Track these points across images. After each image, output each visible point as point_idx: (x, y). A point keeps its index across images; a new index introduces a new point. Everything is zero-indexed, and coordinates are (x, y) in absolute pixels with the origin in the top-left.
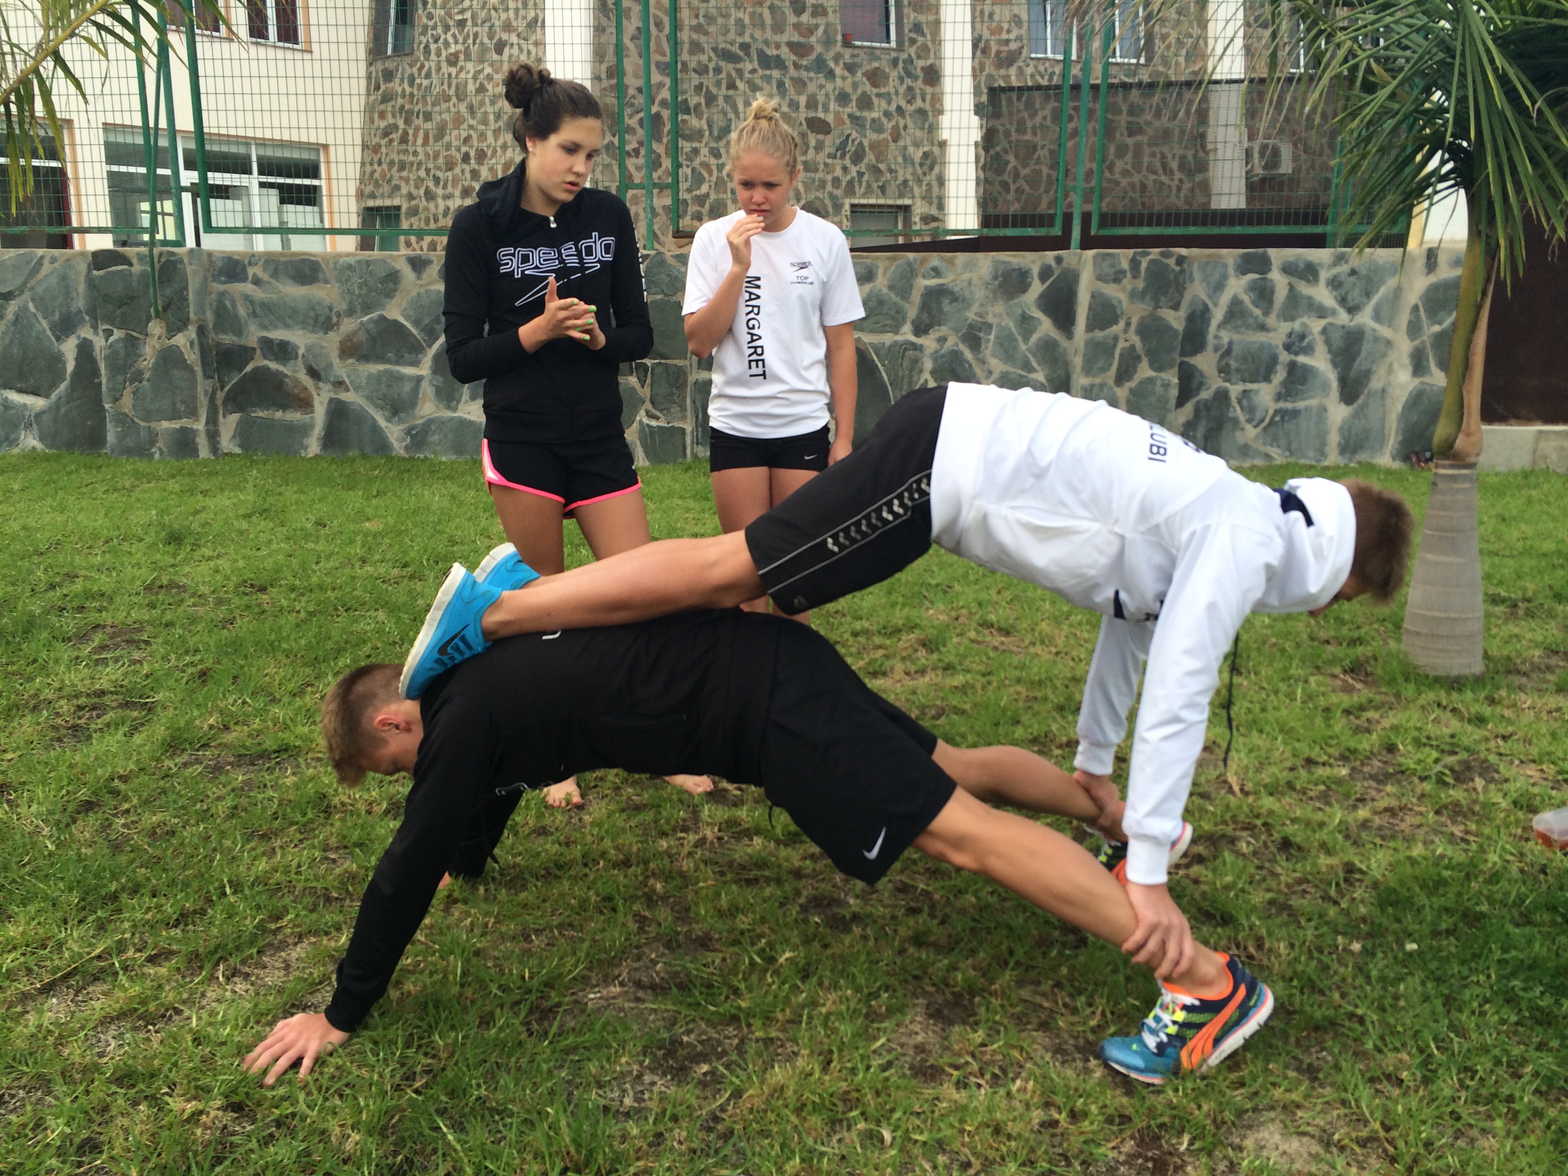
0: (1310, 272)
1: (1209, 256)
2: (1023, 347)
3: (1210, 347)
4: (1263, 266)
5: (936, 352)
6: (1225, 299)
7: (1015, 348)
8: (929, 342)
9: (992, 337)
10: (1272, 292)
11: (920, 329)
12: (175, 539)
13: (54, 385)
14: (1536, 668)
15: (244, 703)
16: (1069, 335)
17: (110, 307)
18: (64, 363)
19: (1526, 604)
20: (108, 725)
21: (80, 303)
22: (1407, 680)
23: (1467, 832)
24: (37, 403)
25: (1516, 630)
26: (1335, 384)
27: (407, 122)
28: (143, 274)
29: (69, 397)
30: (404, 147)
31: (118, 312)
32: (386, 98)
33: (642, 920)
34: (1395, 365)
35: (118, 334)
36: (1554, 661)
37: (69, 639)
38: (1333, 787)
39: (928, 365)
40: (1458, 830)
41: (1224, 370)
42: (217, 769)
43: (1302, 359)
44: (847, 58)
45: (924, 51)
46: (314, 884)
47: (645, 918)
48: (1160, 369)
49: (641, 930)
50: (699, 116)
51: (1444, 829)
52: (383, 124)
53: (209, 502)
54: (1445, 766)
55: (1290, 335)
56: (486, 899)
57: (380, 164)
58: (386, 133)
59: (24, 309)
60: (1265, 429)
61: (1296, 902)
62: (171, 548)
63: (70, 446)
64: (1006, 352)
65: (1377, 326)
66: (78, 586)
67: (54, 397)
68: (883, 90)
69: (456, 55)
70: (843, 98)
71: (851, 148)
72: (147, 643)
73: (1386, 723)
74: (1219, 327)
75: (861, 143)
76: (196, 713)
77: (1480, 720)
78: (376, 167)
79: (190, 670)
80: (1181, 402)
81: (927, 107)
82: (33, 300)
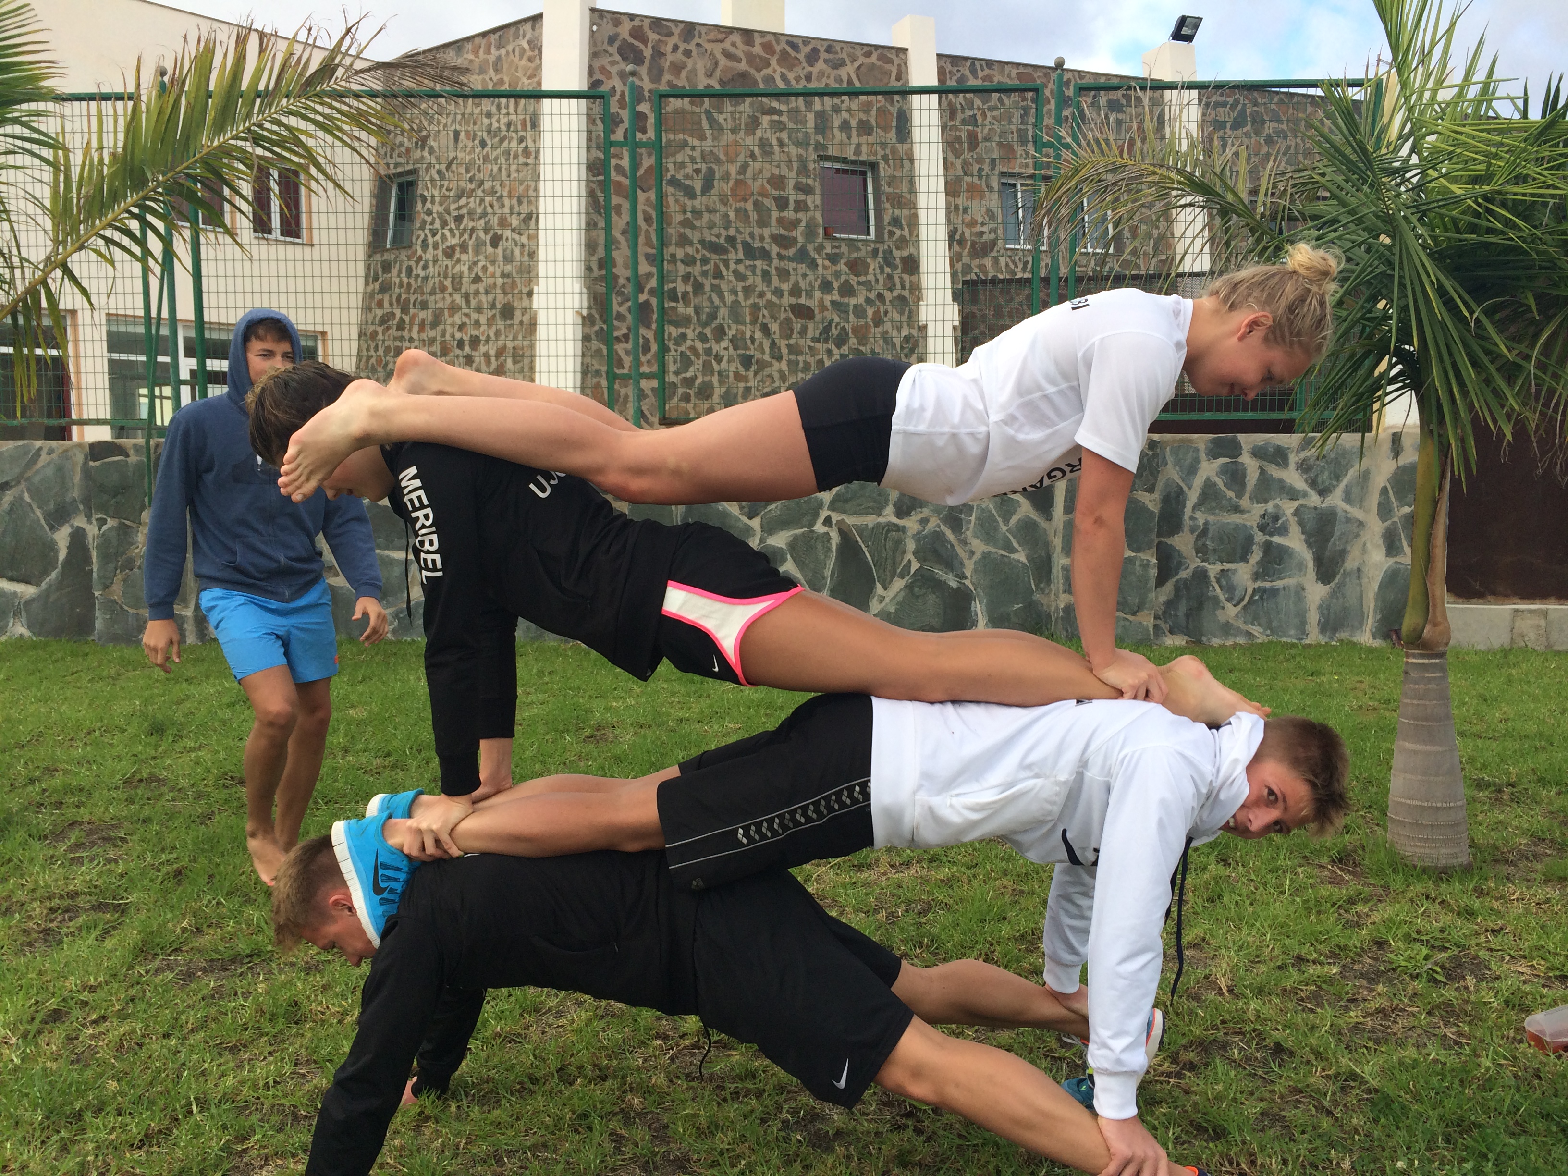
0: (1279, 456)
1: (1181, 440)
2: (1004, 528)
3: (1186, 529)
4: (1234, 450)
5: (919, 533)
6: (1198, 482)
7: (996, 529)
8: (911, 524)
9: (973, 518)
10: (1244, 475)
11: (902, 511)
12: (157, 730)
13: (45, 573)
14: (1523, 856)
15: (219, 903)
16: (1049, 518)
17: (105, 497)
18: (56, 552)
19: (1510, 789)
20: (80, 929)
21: (76, 493)
22: (1395, 871)
23: (1460, 1034)
24: (27, 591)
25: (1501, 817)
26: (1311, 564)
27: (405, 310)
28: (139, 465)
29: (60, 584)
30: (399, 333)
31: (113, 501)
32: (385, 288)
33: (618, 1140)
34: (1368, 545)
35: (111, 523)
36: (1540, 849)
37: (46, 837)
38: (1324, 986)
39: (911, 546)
40: (1450, 1032)
41: (1201, 551)
42: (188, 976)
43: (1276, 539)
44: (828, 250)
45: (903, 242)
46: (282, 1101)
47: (622, 1137)
48: (1137, 550)
49: (617, 1149)
50: (687, 304)
51: (1437, 1031)
52: (379, 313)
53: (193, 690)
54: (1436, 964)
55: (1263, 516)
56: (458, 1118)
57: (376, 349)
58: (384, 320)
59: (21, 498)
60: (1245, 607)
61: (1289, 1113)
62: (153, 739)
63: (58, 633)
64: (987, 534)
65: (1348, 508)
66: (58, 781)
67: (44, 585)
68: (862, 279)
69: (452, 248)
70: (826, 286)
71: (834, 332)
72: (123, 840)
73: (1376, 917)
74: (1194, 508)
75: (844, 328)
76: (169, 916)
77: (1469, 914)
78: (372, 353)
79: (165, 869)
80: (1161, 581)
81: (906, 293)
82: (29, 490)
